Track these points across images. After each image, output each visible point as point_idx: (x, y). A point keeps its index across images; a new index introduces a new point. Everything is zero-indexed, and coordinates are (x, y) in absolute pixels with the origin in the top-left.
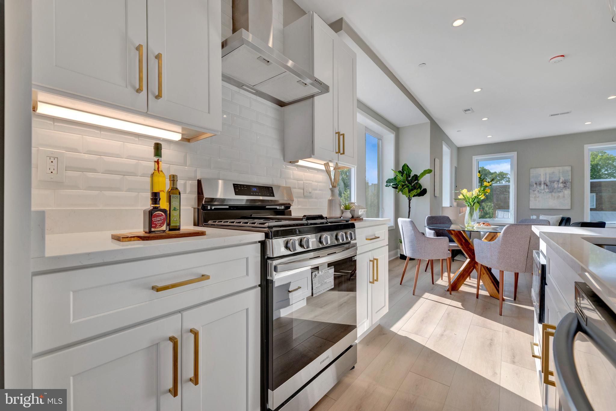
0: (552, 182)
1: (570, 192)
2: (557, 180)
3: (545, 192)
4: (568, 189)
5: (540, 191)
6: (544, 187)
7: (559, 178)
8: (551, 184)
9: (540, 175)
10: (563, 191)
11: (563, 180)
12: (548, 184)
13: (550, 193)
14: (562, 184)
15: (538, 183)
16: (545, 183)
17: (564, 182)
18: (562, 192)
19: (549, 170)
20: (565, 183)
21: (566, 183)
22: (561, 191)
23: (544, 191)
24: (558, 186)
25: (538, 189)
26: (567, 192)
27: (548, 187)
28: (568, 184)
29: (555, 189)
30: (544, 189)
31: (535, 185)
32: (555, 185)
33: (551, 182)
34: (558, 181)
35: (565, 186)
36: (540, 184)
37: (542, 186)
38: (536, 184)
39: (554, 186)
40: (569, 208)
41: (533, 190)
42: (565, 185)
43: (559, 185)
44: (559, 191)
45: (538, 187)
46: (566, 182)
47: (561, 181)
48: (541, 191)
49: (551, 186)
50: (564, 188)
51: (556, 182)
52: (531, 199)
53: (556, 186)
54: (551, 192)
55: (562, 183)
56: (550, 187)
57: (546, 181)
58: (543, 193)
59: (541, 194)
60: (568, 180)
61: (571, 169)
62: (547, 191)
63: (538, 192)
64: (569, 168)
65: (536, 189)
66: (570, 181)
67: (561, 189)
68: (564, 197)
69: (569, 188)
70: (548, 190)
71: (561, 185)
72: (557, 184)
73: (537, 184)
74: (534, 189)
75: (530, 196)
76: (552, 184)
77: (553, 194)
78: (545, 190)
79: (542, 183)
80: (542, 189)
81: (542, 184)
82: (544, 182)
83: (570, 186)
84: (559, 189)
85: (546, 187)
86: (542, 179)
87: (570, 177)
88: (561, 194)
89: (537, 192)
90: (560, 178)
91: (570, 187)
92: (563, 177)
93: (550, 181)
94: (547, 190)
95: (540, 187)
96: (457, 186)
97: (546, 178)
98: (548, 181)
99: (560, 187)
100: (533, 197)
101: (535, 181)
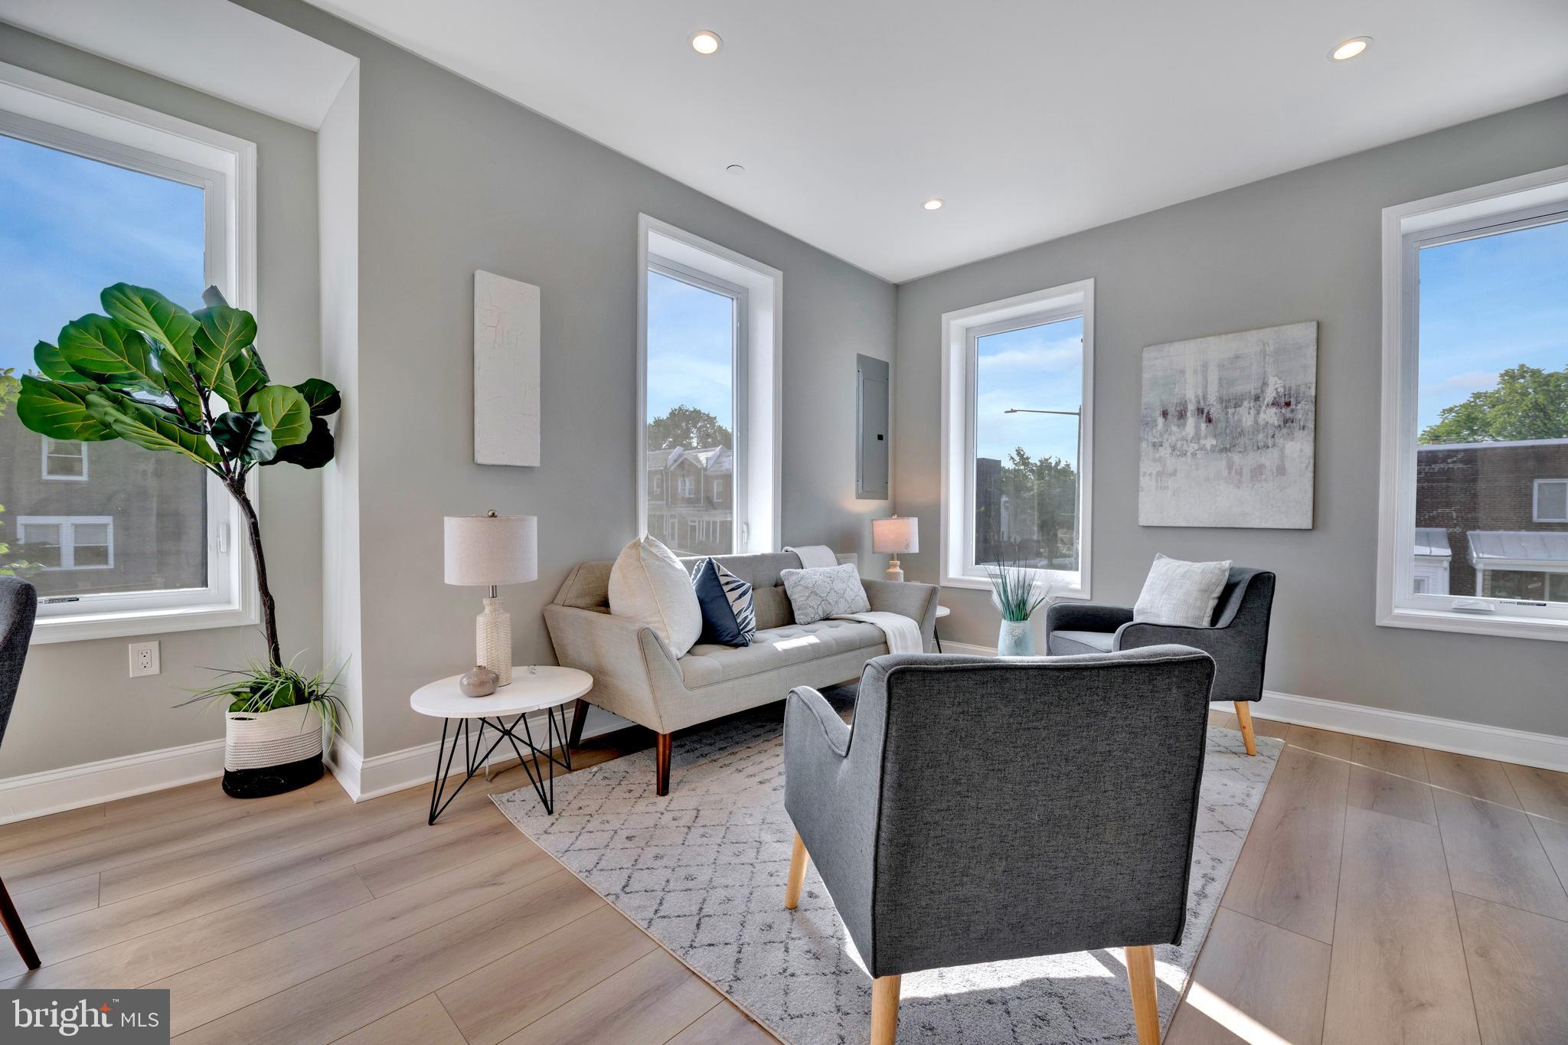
0: (1232, 404)
1: (1308, 449)
2: (1253, 392)
3: (1202, 448)
4: (1299, 434)
5: (1179, 445)
6: (1197, 428)
7: (1260, 384)
8: (1227, 413)
9: (1183, 372)
10: (1280, 441)
11: (1281, 390)
12: (1215, 412)
13: (1224, 455)
14: (1274, 410)
15: (1172, 410)
16: (1201, 412)
17: (1282, 401)
18: (1274, 445)
19: (1218, 349)
20: (1288, 404)
21: (1293, 406)
22: (1270, 442)
23: (1196, 447)
24: (1256, 422)
25: (1172, 439)
26: (1297, 447)
27: (1215, 428)
28: (1303, 411)
29: (1242, 433)
30: (1197, 437)
31: (1160, 420)
32: (1246, 417)
33: (1229, 401)
34: (1257, 398)
35: (1286, 421)
36: (1182, 415)
37: (1191, 421)
38: (1165, 414)
39: (1240, 421)
40: (1310, 527)
41: (1154, 444)
42: (1289, 415)
43: (1262, 415)
44: (1261, 444)
45: (1174, 428)
46: (1293, 401)
47: (1270, 395)
48: (1185, 447)
49: (1227, 421)
50: (1285, 431)
51: (1246, 403)
52: (1144, 481)
53: (1248, 421)
54: (1225, 450)
55: (1273, 404)
56: (1222, 425)
57: (1205, 398)
58: (1194, 454)
59: (1184, 459)
60: (1303, 388)
61: (1314, 335)
62: (1208, 447)
63: (1174, 448)
64: (1308, 333)
65: (1166, 436)
66: (1313, 392)
67: (1271, 433)
68: (1281, 470)
69: (1303, 428)
70: (1214, 442)
71: (1271, 416)
72: (1253, 412)
73: (1169, 417)
74: (1155, 440)
75: (1142, 470)
76: (1231, 411)
77: (1236, 457)
78: (1203, 442)
79: (1191, 407)
80: (1189, 437)
81: (1189, 414)
82: (1199, 402)
83: (1311, 416)
84: (1261, 436)
85: (1203, 426)
86: (1190, 393)
87: (1312, 377)
88: (1269, 459)
89: (1170, 451)
90: (1265, 384)
91: (1312, 426)
92: (1280, 378)
93: (1221, 400)
94: (1210, 442)
95: (1179, 427)
96: (880, 437)
97: (1205, 387)
98: (1212, 398)
99: (1267, 423)
100: (1150, 475)
101: (1161, 401)
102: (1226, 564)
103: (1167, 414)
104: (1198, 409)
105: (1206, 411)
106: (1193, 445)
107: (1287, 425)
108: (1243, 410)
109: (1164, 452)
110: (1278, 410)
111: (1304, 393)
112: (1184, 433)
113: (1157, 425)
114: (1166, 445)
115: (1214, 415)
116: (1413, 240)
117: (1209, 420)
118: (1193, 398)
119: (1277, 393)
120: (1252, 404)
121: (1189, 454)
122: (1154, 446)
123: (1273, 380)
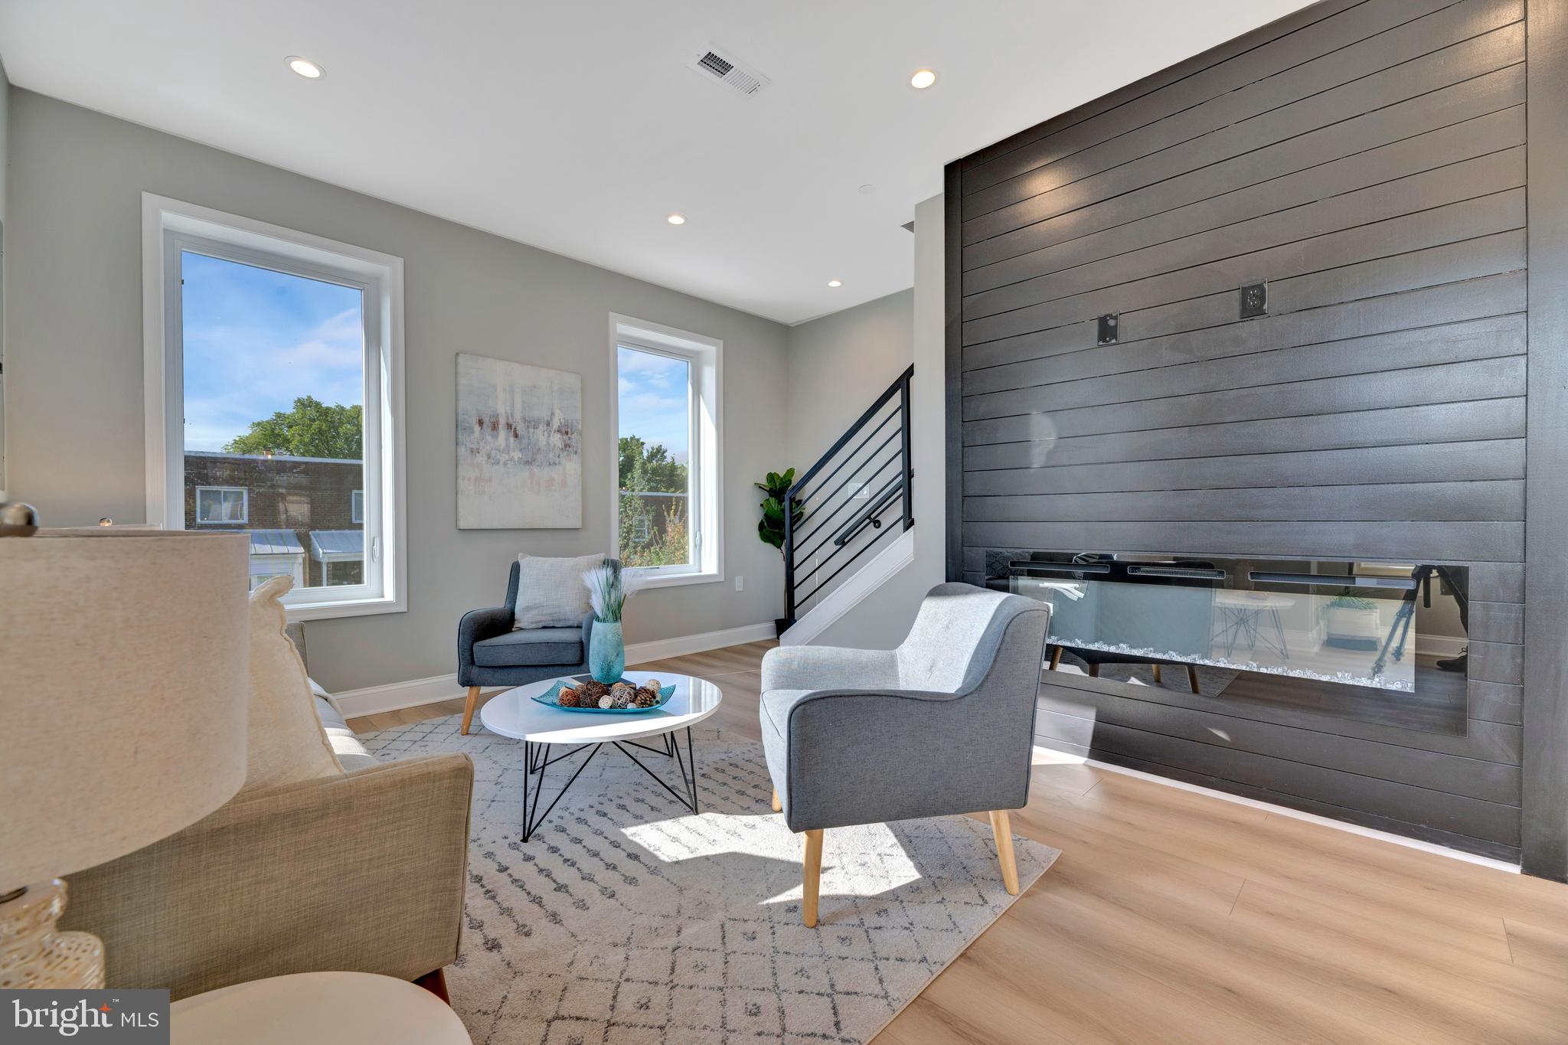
0: (533, 424)
1: (579, 469)
2: (545, 418)
3: (512, 459)
4: (574, 457)
5: (493, 454)
6: (507, 440)
7: (549, 413)
8: (528, 432)
9: (495, 388)
10: (563, 461)
11: (562, 421)
12: (521, 428)
13: (527, 468)
14: (558, 436)
15: (486, 420)
16: (509, 426)
17: (564, 430)
18: (559, 463)
19: (519, 375)
20: (567, 433)
21: (569, 435)
22: (557, 461)
23: (507, 457)
24: (548, 443)
25: (488, 447)
26: (571, 466)
27: (521, 443)
28: (575, 439)
29: (538, 451)
30: (507, 450)
31: (477, 428)
32: (541, 437)
33: (529, 422)
34: (548, 424)
35: (566, 446)
36: (495, 427)
37: (502, 433)
38: (481, 423)
39: (538, 440)
40: (581, 527)
41: (472, 450)
42: (568, 442)
43: (551, 438)
44: (552, 462)
45: (489, 438)
46: (570, 432)
47: (556, 425)
48: (498, 457)
49: (528, 438)
50: (565, 453)
51: (541, 427)
52: (464, 486)
53: (542, 441)
54: (527, 463)
55: (558, 431)
56: (525, 441)
57: (512, 415)
58: (505, 464)
59: (497, 467)
60: (574, 424)
61: (580, 385)
62: (516, 459)
63: (489, 457)
64: (576, 382)
65: (482, 444)
66: (580, 427)
67: (557, 452)
68: (564, 484)
69: (576, 453)
70: (519, 455)
71: (557, 440)
72: (546, 434)
73: (484, 426)
74: (472, 446)
75: (461, 473)
76: (532, 430)
77: (536, 470)
78: (512, 454)
79: (502, 422)
80: (501, 448)
81: (500, 427)
82: (508, 418)
83: (579, 444)
84: (551, 455)
85: (512, 439)
86: (501, 409)
87: (579, 414)
88: (557, 473)
89: (485, 458)
90: (552, 414)
91: (580, 451)
92: (562, 411)
93: (524, 420)
94: (517, 455)
95: (493, 437)
97: (512, 406)
98: (518, 416)
99: (555, 445)
100: (469, 479)
101: (477, 410)
103: (482, 423)
104: (508, 424)
105: (513, 427)
106: (504, 455)
107: (567, 449)
108: (539, 431)
109: (481, 458)
110: (561, 437)
111: (576, 426)
112: (497, 444)
113: (473, 432)
114: (482, 452)
115: (519, 432)
117: (516, 436)
118: (503, 413)
119: (560, 423)
120: (545, 428)
121: (501, 463)
122: (472, 452)
123: (557, 412)
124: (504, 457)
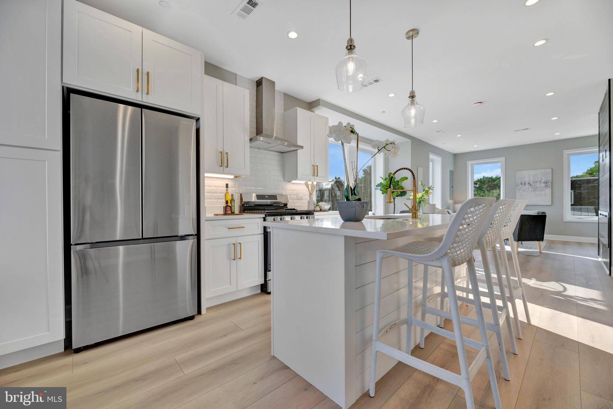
1: (551, 191)
2: (540, 181)
3: (529, 190)
5: (525, 190)
9: (525, 176)
11: (545, 180)
12: (532, 184)
14: (544, 184)
15: (523, 183)
16: (529, 184)
17: (545, 182)
18: (544, 190)
19: (533, 172)
20: (546, 183)
22: (543, 189)
26: (548, 191)
27: (532, 187)
28: (549, 184)
29: (537, 188)
30: (528, 188)
31: (520, 185)
32: (538, 185)
33: (535, 182)
34: (540, 182)
35: (546, 186)
36: (525, 184)
37: (527, 185)
38: (521, 184)
40: (551, 204)
41: (519, 190)
42: (547, 185)
43: (541, 185)
45: (523, 187)
46: (547, 182)
47: (543, 181)
49: (534, 185)
50: (546, 188)
51: (538, 182)
52: (517, 196)
54: (534, 191)
55: (544, 183)
57: (530, 181)
58: (528, 191)
59: (525, 192)
61: (551, 171)
63: (523, 190)
64: (550, 170)
66: (551, 181)
67: (543, 188)
68: (545, 194)
69: (549, 187)
70: (532, 189)
71: (543, 185)
72: (540, 184)
75: (517, 194)
77: (536, 192)
79: (527, 183)
83: (551, 185)
84: (541, 189)
85: (530, 186)
86: (527, 180)
87: (551, 178)
88: (543, 193)
90: (542, 179)
91: (551, 187)
92: (545, 178)
93: (533, 182)
94: (531, 189)
96: (452, 187)
97: (530, 179)
101: (520, 181)
102: (537, 211)
109: (521, 191)
111: (549, 181)
112: (525, 188)
116: (569, 155)
117: (531, 185)
123: (543, 179)
124: (528, 190)
